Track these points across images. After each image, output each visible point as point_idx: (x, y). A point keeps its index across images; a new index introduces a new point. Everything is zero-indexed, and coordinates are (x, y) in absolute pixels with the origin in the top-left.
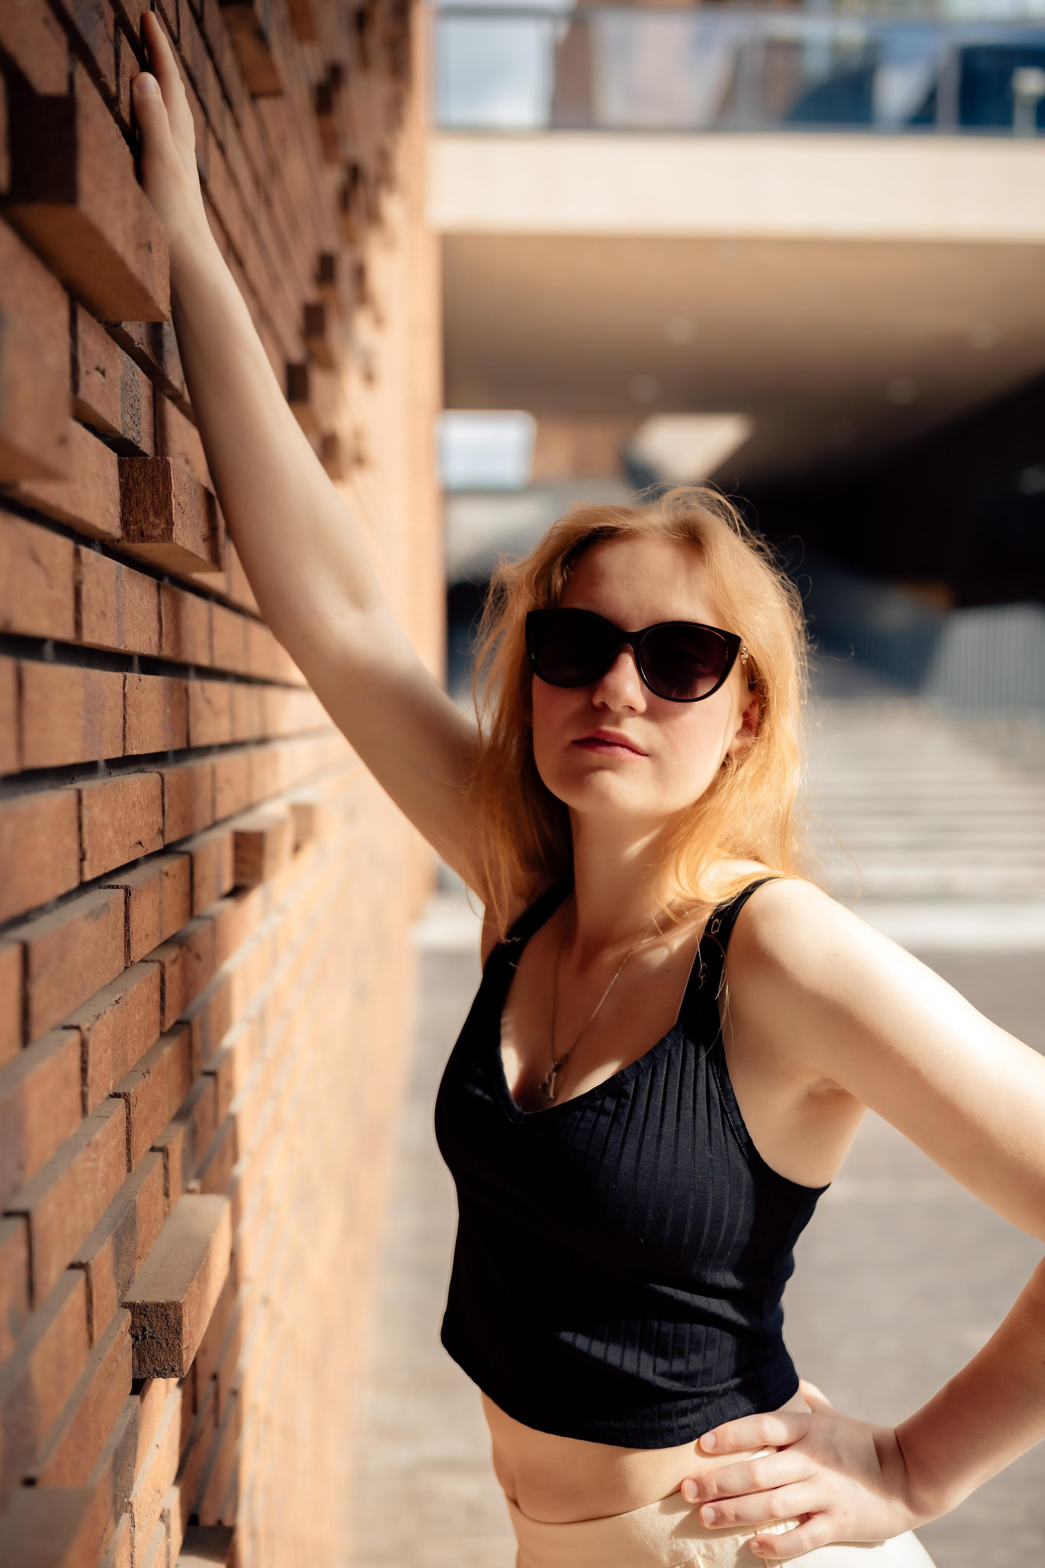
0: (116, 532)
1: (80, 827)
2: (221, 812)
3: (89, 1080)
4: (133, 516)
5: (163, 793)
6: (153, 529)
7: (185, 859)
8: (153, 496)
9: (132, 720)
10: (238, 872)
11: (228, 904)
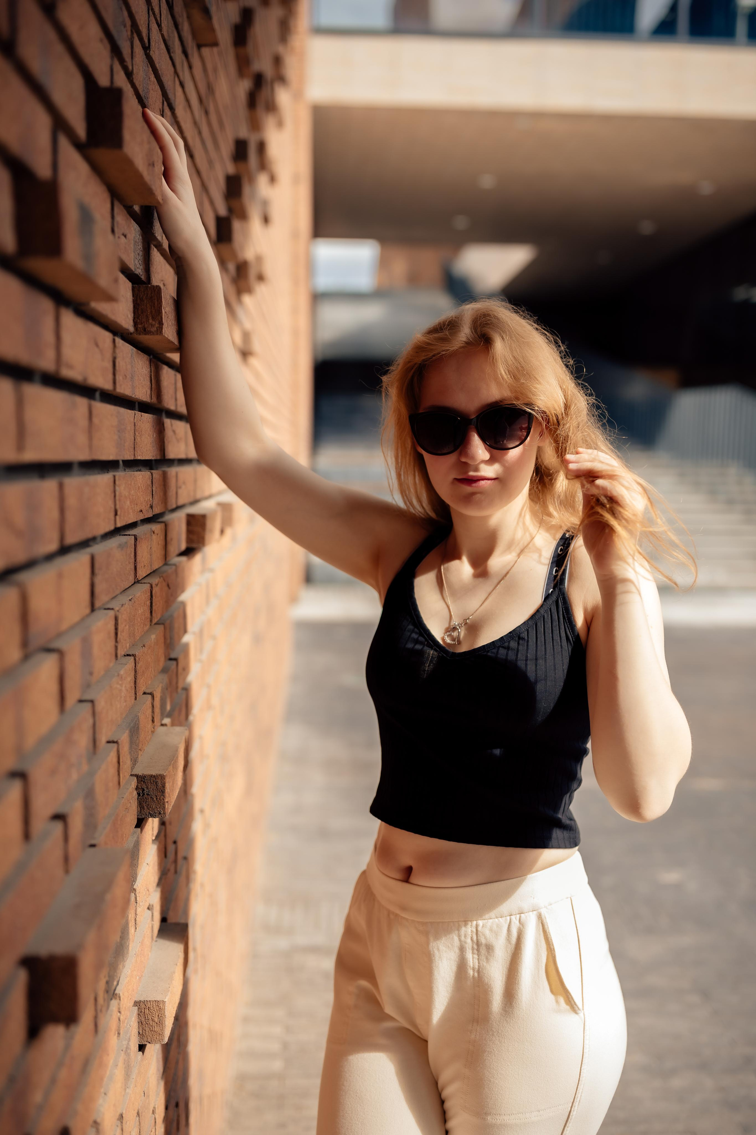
0: (132, 329)
1: (115, 496)
2: (181, 502)
3: (118, 639)
4: (139, 319)
5: (152, 483)
6: (152, 327)
7: (163, 525)
8: (151, 308)
9: (138, 439)
10: (189, 540)
11: (183, 559)
